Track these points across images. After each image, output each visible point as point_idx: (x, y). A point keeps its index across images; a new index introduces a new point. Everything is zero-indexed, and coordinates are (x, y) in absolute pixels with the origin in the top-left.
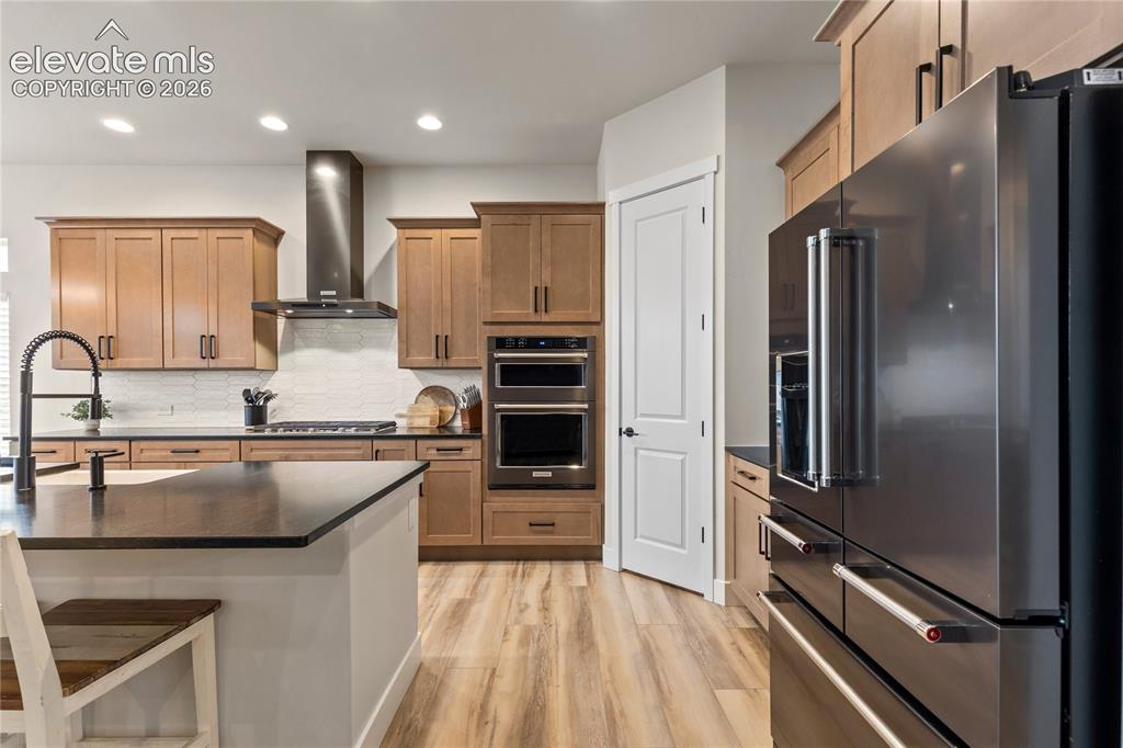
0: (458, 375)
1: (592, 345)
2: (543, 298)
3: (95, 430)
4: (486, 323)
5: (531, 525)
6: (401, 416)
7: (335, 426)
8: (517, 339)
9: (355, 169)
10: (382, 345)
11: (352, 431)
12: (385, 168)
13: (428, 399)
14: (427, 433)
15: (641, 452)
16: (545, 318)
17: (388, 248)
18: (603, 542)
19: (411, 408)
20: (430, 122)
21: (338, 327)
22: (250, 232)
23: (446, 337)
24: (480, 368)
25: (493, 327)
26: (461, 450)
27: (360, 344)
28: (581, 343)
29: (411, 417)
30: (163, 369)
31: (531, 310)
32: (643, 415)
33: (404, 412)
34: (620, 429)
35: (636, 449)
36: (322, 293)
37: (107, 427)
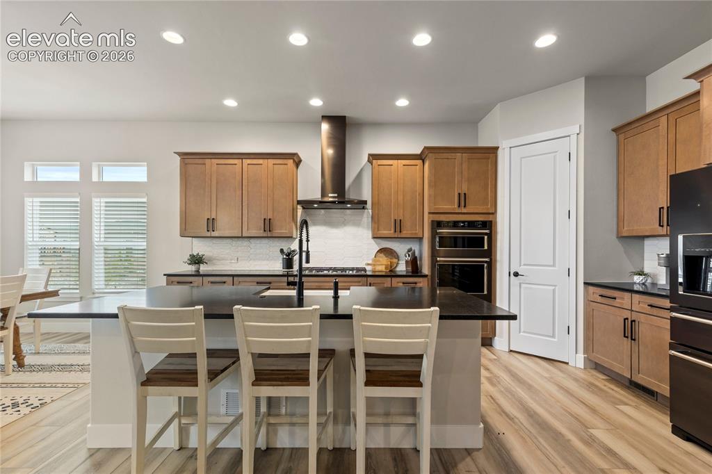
0: (398, 241)
1: (489, 225)
2: (463, 199)
3: (198, 271)
4: (430, 213)
6: (368, 264)
8: (448, 222)
12: (360, 125)
13: (382, 255)
14: (384, 274)
15: (523, 285)
16: (464, 210)
18: (495, 336)
19: (373, 260)
20: (402, 102)
23: (400, 220)
24: (420, 238)
25: (434, 215)
26: (416, 283)
27: (344, 223)
28: (484, 225)
29: (374, 265)
30: (242, 237)
31: (457, 206)
32: (525, 265)
33: (370, 262)
34: (510, 273)
35: (520, 284)
36: (329, 195)
37: (203, 268)
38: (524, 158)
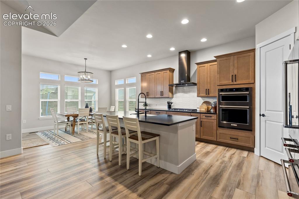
1: (250, 90)
2: (234, 78)
3: (146, 108)
4: (218, 86)
5: (231, 138)
6: (198, 108)
7: (183, 109)
8: (226, 89)
9: (189, 53)
10: (194, 92)
11: (186, 111)
13: (205, 104)
14: (204, 112)
15: (267, 122)
16: (235, 83)
17: (195, 70)
18: (255, 147)
19: (200, 106)
20: (204, 40)
21: (185, 88)
22: (169, 71)
23: (208, 89)
24: (216, 97)
25: (220, 86)
26: (211, 117)
27: (189, 92)
28: (247, 89)
29: (200, 108)
30: (155, 98)
31: (231, 81)
32: (268, 110)
33: (199, 107)
34: (260, 114)
35: (266, 121)
36: (182, 81)
37: (148, 108)
38: (267, 52)
